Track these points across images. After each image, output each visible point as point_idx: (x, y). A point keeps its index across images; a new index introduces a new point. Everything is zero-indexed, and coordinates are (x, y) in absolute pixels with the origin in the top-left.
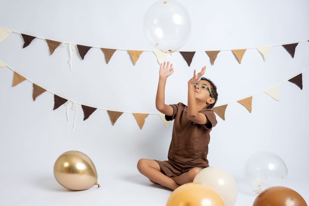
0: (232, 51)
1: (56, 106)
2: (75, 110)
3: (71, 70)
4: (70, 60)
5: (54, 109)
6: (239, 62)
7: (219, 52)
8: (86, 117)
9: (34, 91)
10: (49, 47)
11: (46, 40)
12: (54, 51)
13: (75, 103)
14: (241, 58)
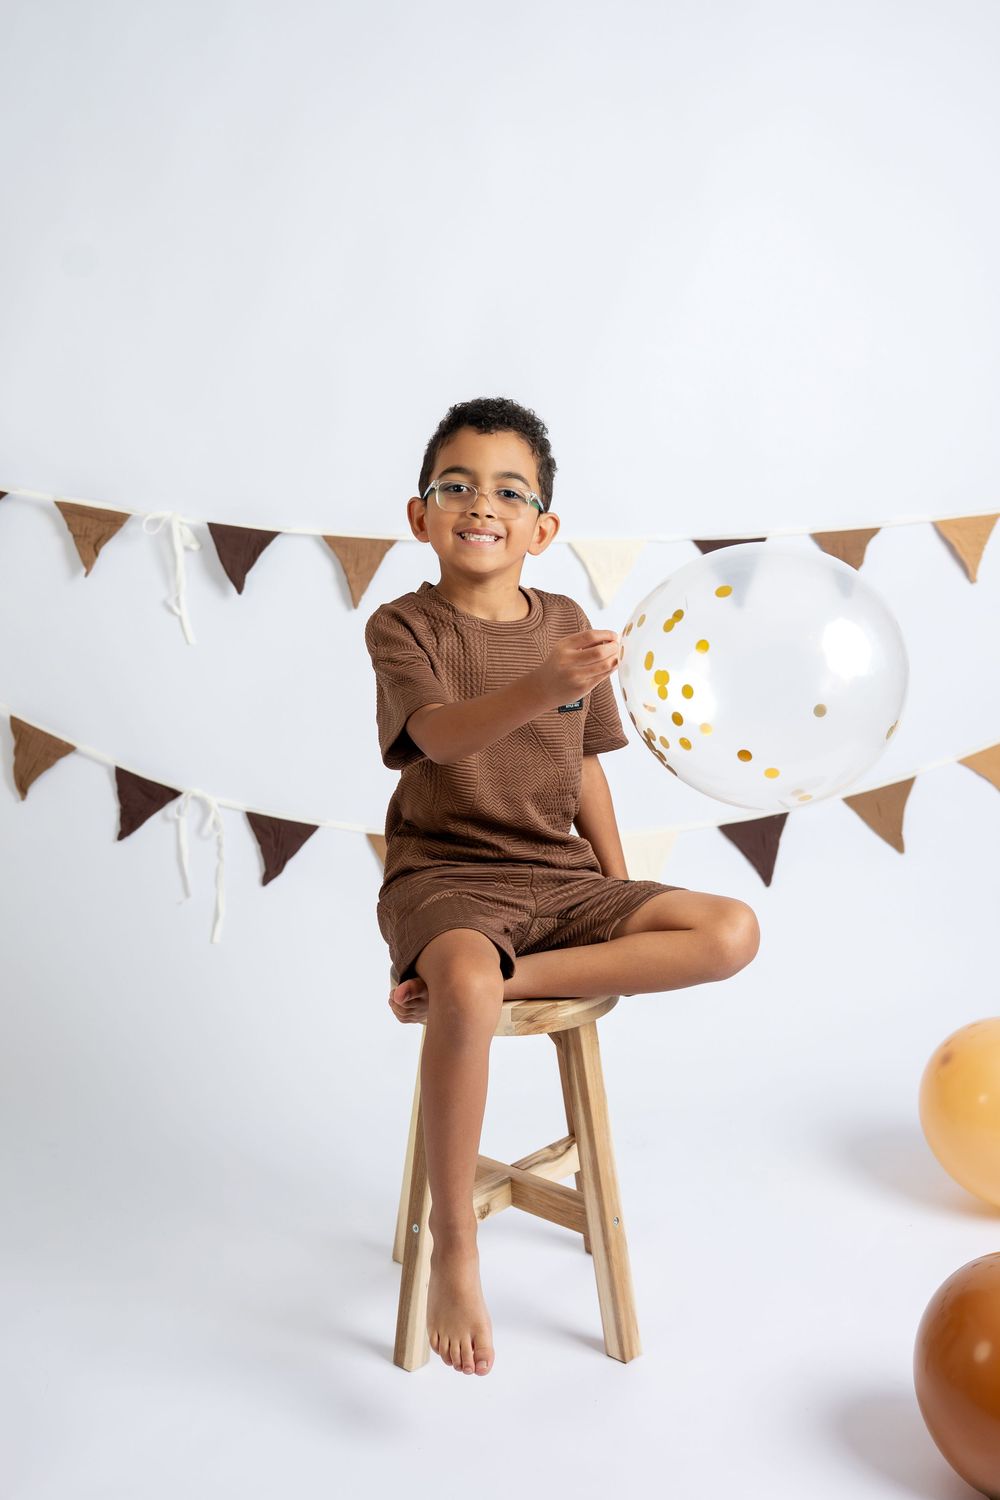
0: (937, 526)
1: (130, 822)
2: (219, 837)
3: (188, 643)
4: (178, 599)
5: (122, 836)
6: (969, 573)
7: (874, 532)
8: (273, 867)
9: (17, 751)
10: (74, 536)
11: (57, 503)
12: (97, 554)
13: (214, 802)
14: (978, 556)
